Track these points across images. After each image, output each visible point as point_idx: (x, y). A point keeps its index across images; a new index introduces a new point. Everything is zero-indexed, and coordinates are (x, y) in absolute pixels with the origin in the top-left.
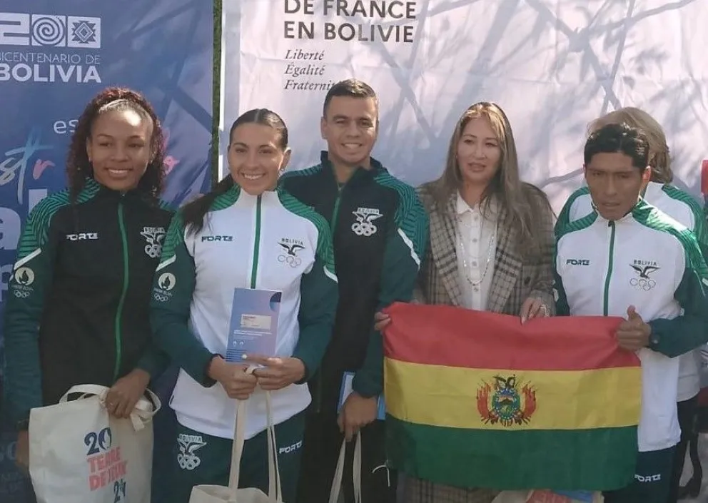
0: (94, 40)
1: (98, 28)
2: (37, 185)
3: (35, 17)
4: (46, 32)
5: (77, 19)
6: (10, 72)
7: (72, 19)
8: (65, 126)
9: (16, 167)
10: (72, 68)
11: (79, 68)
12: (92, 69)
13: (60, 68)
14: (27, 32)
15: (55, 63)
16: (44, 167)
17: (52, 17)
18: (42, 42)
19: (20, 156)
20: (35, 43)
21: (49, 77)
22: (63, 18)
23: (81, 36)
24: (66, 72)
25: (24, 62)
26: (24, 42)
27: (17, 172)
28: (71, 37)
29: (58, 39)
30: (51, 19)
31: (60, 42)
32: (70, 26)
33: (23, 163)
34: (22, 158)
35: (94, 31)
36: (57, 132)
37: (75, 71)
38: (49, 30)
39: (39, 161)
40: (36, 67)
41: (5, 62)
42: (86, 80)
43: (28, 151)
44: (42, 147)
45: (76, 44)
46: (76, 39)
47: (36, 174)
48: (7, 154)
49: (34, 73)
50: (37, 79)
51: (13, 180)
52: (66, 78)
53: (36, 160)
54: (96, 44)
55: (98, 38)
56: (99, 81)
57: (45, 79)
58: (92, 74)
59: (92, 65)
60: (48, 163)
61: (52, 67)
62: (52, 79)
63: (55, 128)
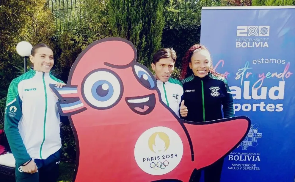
0: (267, 34)
1: (268, 30)
2: (247, 80)
3: (249, 27)
4: (252, 32)
5: (262, 27)
6: (241, 45)
7: (261, 27)
8: (256, 62)
9: (241, 74)
10: (259, 43)
11: (262, 43)
12: (266, 43)
13: (256, 43)
14: (247, 32)
15: (254, 42)
16: (249, 74)
17: (255, 26)
18: (251, 35)
19: (242, 71)
20: (249, 35)
21: (252, 46)
22: (258, 27)
23: (263, 32)
24: (257, 44)
25: (245, 41)
26: (245, 35)
27: (241, 76)
28: (260, 33)
29: (255, 34)
30: (254, 27)
31: (256, 35)
32: (260, 29)
33: (243, 73)
34: (243, 71)
35: (267, 30)
36: (254, 63)
37: (260, 44)
38: (253, 31)
39: (248, 73)
40: (249, 43)
41: (240, 42)
42: (264, 47)
43: (245, 69)
44: (249, 68)
45: (262, 35)
46: (261, 33)
47: (247, 77)
48: (239, 70)
49: (248, 45)
50: (249, 47)
51: (240, 78)
52: (257, 46)
53: (247, 72)
54: (268, 35)
55: (268, 33)
56: (268, 47)
57: (251, 47)
58: (266, 45)
59: (266, 42)
60: (251, 73)
61: (253, 43)
62: (253, 47)
63: (253, 62)
